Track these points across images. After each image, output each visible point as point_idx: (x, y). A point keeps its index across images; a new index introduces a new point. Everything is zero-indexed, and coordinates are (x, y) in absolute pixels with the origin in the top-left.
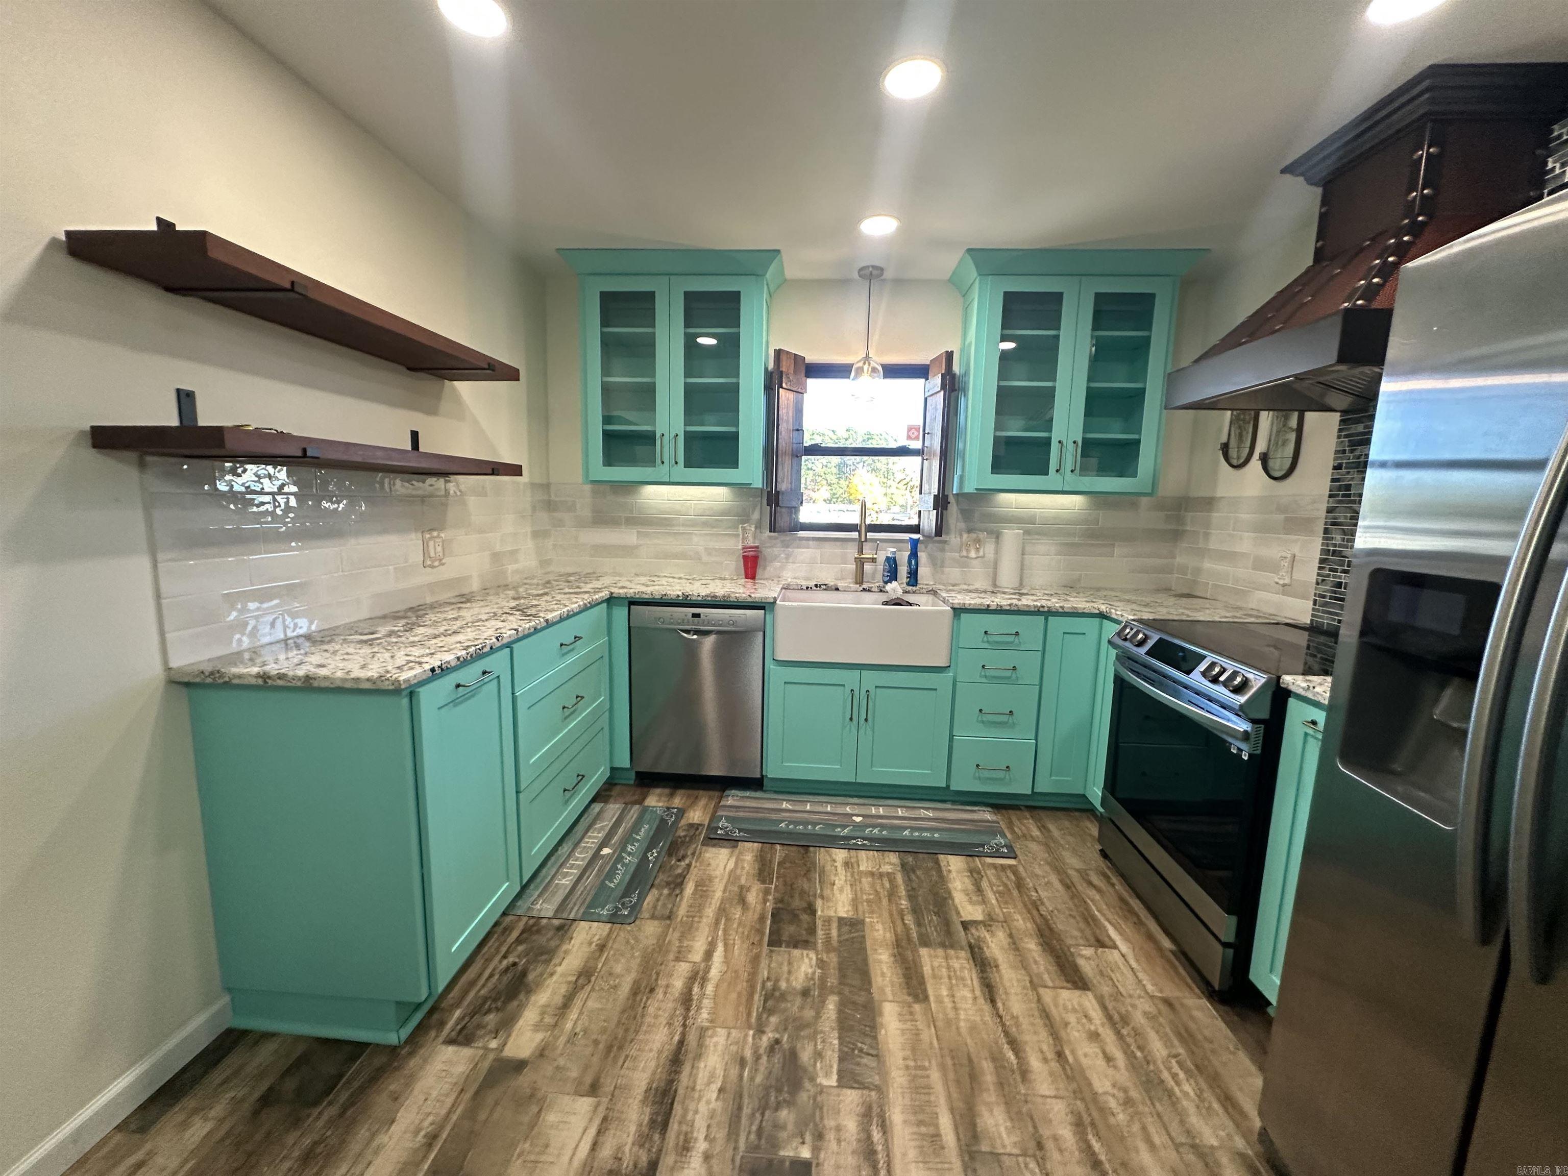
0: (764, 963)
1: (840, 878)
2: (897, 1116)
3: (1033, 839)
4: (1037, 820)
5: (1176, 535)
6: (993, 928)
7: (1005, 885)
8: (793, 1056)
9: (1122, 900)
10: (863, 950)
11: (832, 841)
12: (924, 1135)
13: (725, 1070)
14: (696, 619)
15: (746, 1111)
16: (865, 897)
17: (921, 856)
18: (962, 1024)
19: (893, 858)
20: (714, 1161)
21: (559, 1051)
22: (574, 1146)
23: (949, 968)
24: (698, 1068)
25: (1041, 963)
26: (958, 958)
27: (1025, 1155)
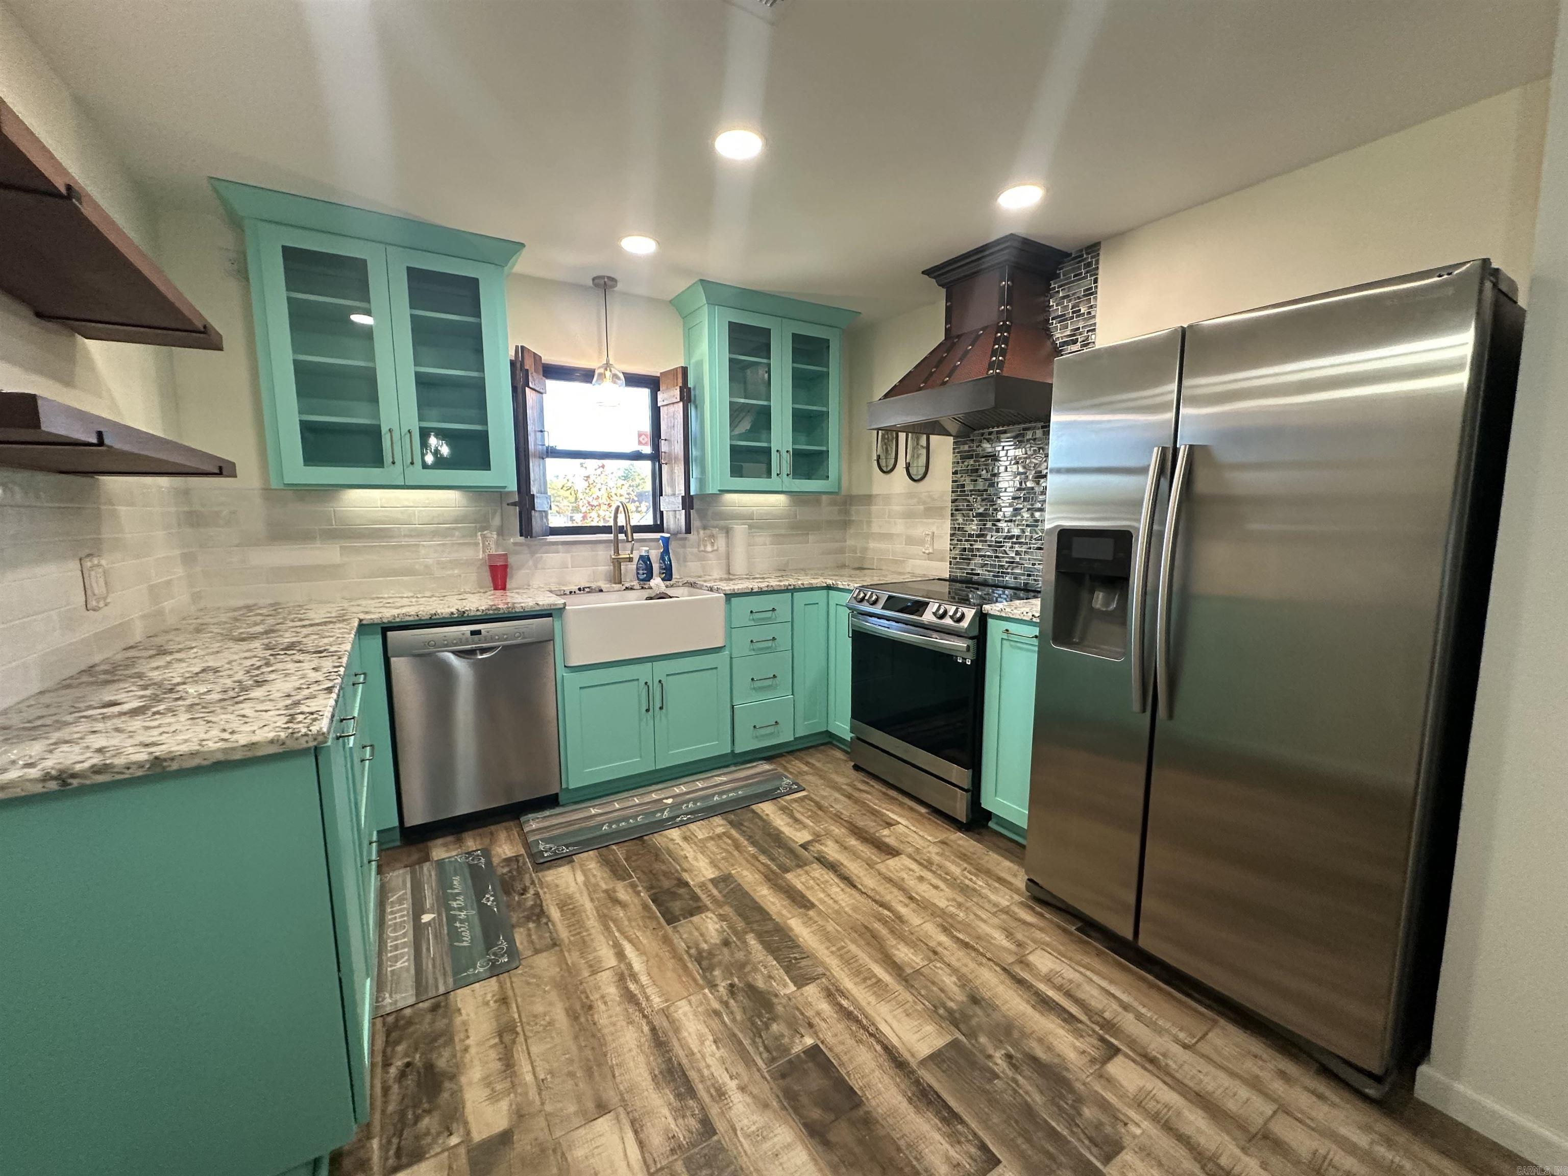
0: (676, 940)
1: (689, 851)
2: (848, 983)
3: (807, 773)
4: (801, 760)
5: (845, 524)
6: (823, 841)
7: (811, 810)
8: (752, 990)
9: (884, 793)
10: (746, 894)
11: (661, 826)
12: (871, 985)
13: (707, 1027)
14: (476, 637)
15: (746, 1042)
16: (719, 857)
17: (739, 811)
18: (847, 909)
19: (718, 820)
20: (751, 1088)
21: (538, 1103)
22: (622, 1154)
23: (813, 879)
24: (684, 1038)
25: (866, 851)
26: (814, 870)
27: (931, 961)
